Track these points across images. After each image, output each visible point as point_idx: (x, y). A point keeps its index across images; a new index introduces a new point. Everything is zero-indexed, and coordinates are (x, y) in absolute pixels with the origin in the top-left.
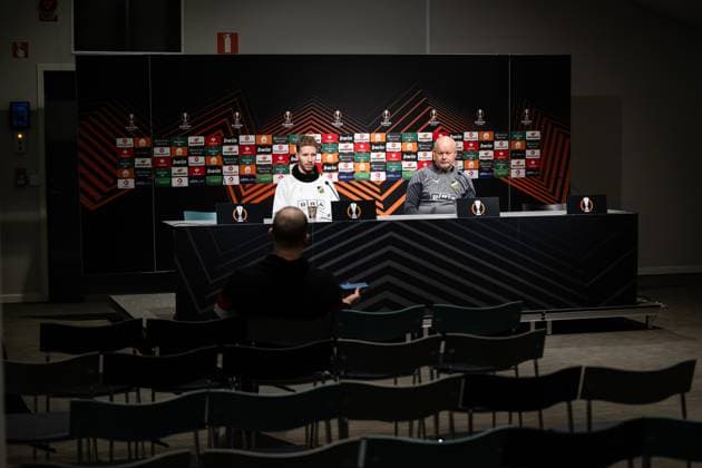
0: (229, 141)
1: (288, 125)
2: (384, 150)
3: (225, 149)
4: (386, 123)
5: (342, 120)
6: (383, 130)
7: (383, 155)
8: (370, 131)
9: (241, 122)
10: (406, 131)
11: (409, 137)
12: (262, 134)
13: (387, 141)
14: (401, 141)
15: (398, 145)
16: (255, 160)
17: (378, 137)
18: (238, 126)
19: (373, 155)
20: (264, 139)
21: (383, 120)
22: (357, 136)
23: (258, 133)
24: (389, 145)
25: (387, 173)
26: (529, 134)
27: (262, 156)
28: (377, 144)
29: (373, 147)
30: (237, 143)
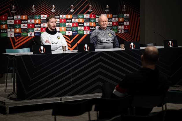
0: (10, 18)
1: (34, 11)
2: (71, 22)
3: (9, 21)
4: (72, 10)
5: (55, 9)
6: (71, 13)
7: (71, 24)
8: (66, 14)
9: (15, 10)
10: (79, 14)
11: (80, 16)
12: (24, 15)
13: (72, 18)
14: (78, 18)
15: (77, 20)
16: (20, 26)
17: (69, 16)
18: (14, 11)
19: (67, 24)
20: (24, 17)
21: (71, 9)
22: (61, 16)
23: (22, 15)
24: (73, 20)
25: (73, 31)
26: (125, 15)
27: (23, 25)
28: (69, 19)
29: (67, 21)
30: (13, 19)
